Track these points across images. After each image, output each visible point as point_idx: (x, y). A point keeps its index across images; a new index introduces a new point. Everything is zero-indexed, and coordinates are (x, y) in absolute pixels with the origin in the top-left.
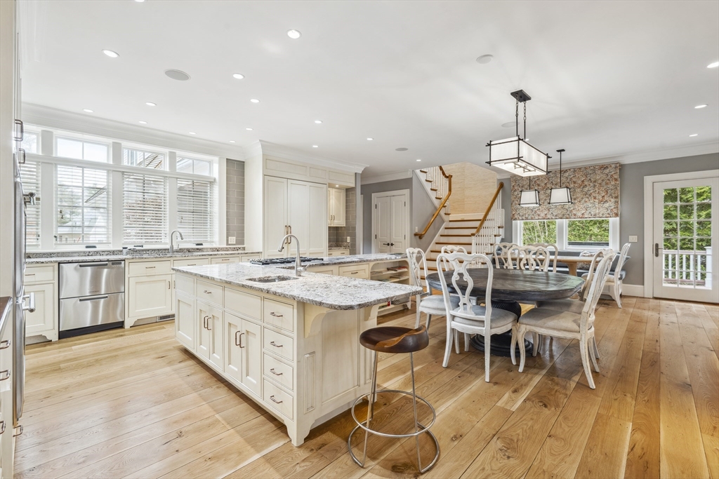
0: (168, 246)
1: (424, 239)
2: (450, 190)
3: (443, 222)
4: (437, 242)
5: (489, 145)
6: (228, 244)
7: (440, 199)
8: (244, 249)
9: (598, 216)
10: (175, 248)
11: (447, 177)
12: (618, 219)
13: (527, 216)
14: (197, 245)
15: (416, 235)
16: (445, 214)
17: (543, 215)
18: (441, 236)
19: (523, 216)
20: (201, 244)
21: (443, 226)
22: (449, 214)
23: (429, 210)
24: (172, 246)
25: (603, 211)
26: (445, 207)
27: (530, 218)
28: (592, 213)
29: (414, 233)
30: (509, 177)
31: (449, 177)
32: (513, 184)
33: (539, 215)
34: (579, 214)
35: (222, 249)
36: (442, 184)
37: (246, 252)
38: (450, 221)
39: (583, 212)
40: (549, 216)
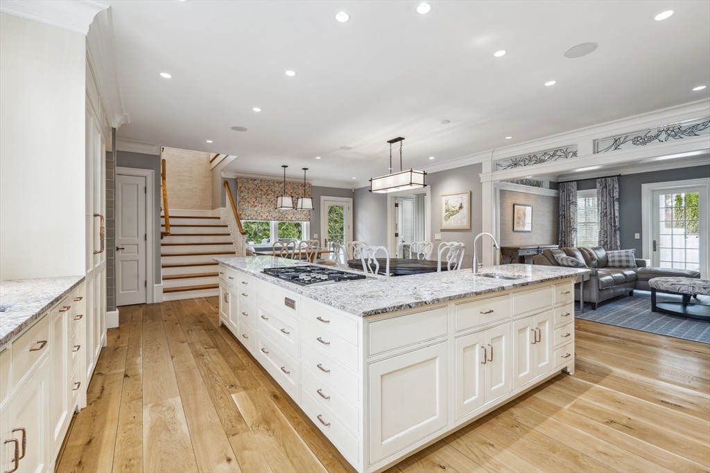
5: (371, 181)
13: (252, 216)
17: (265, 216)
27: (254, 218)
30: (235, 177)
32: (240, 185)
33: (262, 216)
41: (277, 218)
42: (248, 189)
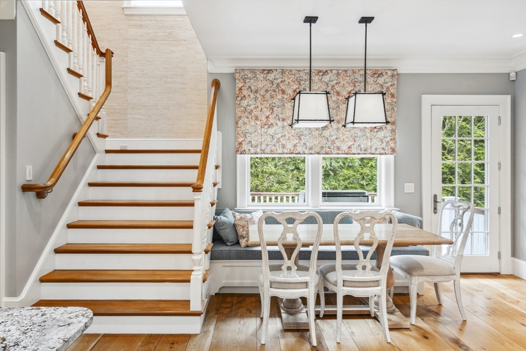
1: (50, 196)
2: (108, 83)
3: (94, 152)
4: (82, 200)
7: (88, 98)
9: (369, 151)
11: (102, 54)
12: (392, 157)
13: (263, 147)
15: (26, 188)
16: (98, 135)
18: (91, 185)
19: (256, 146)
21: (95, 161)
22: (105, 136)
23: (65, 125)
25: (376, 143)
26: (97, 118)
27: (268, 150)
28: (362, 146)
29: (20, 182)
30: (232, 71)
31: (106, 55)
32: (240, 85)
34: (344, 148)
36: (93, 69)
38: (107, 152)
39: (350, 144)
40: (299, 149)
41: (317, 150)
42: (256, 92)
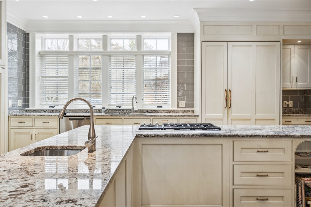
0: (130, 108)
6: (178, 107)
8: (193, 111)
10: (135, 108)
14: (158, 107)
20: (161, 107)
24: (133, 108)
35: (173, 111)
37: (195, 114)
